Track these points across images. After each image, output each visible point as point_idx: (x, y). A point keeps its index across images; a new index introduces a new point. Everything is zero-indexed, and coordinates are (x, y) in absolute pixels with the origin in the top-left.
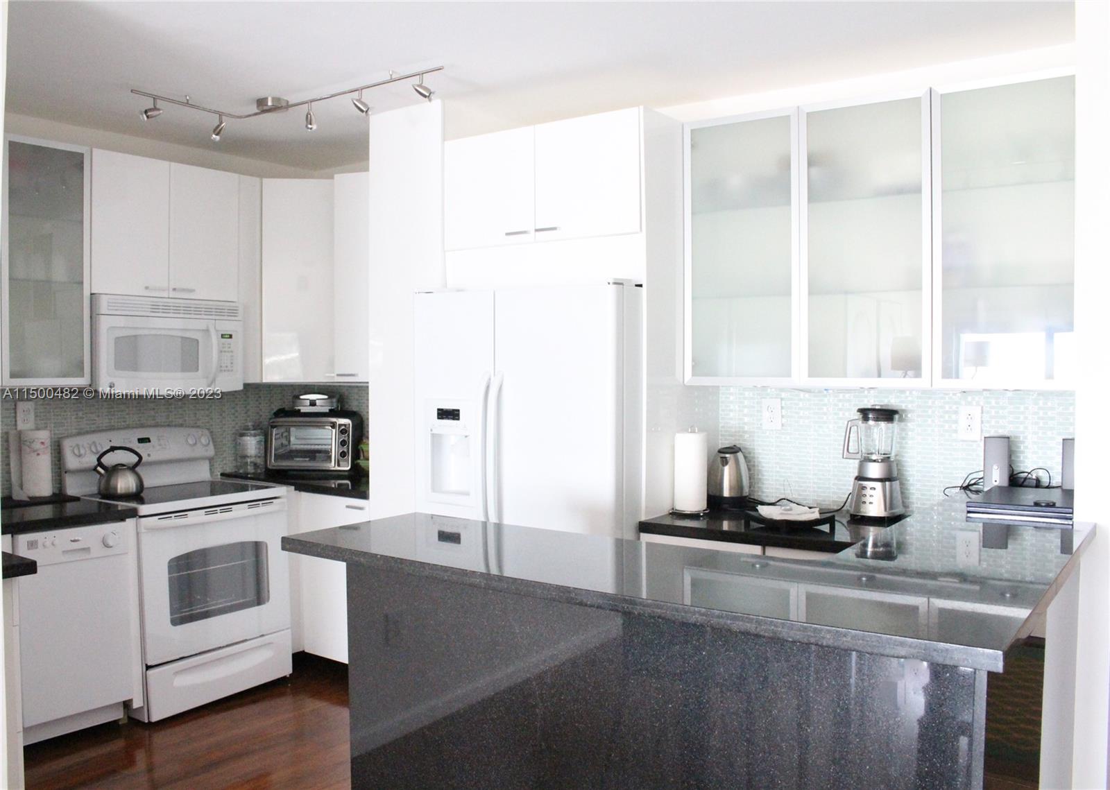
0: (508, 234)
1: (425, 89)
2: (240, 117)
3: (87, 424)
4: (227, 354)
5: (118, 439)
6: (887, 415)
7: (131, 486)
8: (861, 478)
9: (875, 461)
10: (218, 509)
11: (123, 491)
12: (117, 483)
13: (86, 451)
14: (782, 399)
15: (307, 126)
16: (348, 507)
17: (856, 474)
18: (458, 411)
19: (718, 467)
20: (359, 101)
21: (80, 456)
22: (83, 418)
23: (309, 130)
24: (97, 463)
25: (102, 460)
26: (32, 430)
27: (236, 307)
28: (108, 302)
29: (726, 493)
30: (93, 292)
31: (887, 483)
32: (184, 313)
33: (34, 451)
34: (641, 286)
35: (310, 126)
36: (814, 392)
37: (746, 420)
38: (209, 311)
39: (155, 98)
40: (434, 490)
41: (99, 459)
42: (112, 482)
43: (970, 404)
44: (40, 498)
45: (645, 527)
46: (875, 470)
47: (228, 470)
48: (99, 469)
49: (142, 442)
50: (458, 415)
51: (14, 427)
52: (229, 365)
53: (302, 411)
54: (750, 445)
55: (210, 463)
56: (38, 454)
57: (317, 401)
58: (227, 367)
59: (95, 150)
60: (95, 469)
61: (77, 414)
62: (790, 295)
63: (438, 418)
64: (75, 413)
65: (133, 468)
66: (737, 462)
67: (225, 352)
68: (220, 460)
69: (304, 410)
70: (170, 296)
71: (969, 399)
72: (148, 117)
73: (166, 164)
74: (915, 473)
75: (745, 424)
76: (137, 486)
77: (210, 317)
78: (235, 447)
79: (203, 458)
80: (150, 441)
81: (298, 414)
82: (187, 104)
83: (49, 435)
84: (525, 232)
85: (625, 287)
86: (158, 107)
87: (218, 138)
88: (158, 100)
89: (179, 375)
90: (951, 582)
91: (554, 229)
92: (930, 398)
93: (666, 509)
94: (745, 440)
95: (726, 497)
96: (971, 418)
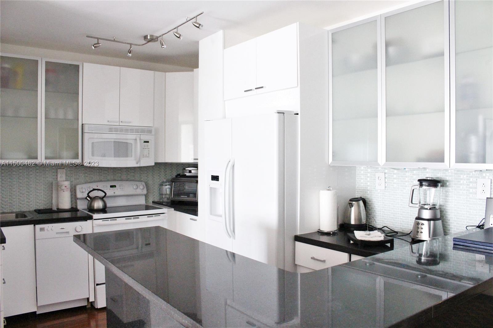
0: (245, 91)
1: (198, 23)
2: (139, 45)
3: (89, 179)
4: (146, 149)
5: (100, 186)
6: (434, 183)
7: (100, 206)
8: (419, 218)
9: (427, 209)
10: (132, 217)
11: (97, 208)
12: (94, 205)
13: (86, 190)
14: (385, 173)
15: (162, 47)
16: (191, 219)
17: (417, 216)
18: (218, 176)
19: (348, 208)
20: (177, 33)
21: (83, 192)
22: (87, 176)
23: (163, 48)
24: (87, 195)
25: (89, 194)
26: (64, 181)
27: (151, 129)
28: (89, 128)
29: (353, 222)
30: (83, 123)
31: (432, 222)
32: (120, 132)
33: (62, 190)
34: (298, 114)
35: (163, 47)
36: (401, 170)
37: (369, 184)
38: (137, 131)
39: (98, 39)
40: (211, 214)
41: (88, 194)
42: (92, 204)
43: (484, 178)
44: (65, 209)
45: (298, 238)
46: (426, 214)
47: (156, 200)
48: (88, 198)
49: (112, 187)
50: (218, 179)
51: (56, 180)
52: (147, 155)
53: (187, 175)
54: (370, 197)
55: (145, 197)
56: (64, 191)
57: (192, 171)
58: (146, 155)
59: (84, 64)
60: (86, 198)
61: (85, 175)
62: (377, 117)
63: (212, 180)
64: (84, 174)
65: (102, 199)
66: (359, 206)
67: (145, 149)
68: (152, 196)
69: (188, 174)
70: (120, 125)
71: (484, 175)
72: (94, 47)
73: (118, 68)
74: (453, 216)
75: (368, 186)
76: (103, 206)
77: (138, 134)
78: (159, 190)
79: (142, 195)
80: (116, 187)
81: (185, 176)
82: (114, 41)
83: (70, 183)
84: (251, 90)
85: (285, 114)
86: (99, 43)
87: (130, 55)
88: (99, 40)
89: (113, 158)
90: (468, 283)
91: (262, 87)
92: (462, 174)
93: (315, 230)
94: (368, 195)
95: (352, 224)
96: (485, 186)
